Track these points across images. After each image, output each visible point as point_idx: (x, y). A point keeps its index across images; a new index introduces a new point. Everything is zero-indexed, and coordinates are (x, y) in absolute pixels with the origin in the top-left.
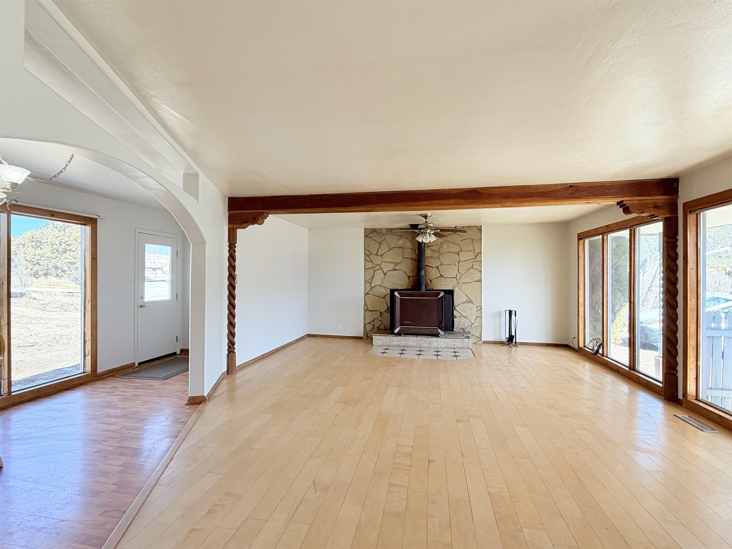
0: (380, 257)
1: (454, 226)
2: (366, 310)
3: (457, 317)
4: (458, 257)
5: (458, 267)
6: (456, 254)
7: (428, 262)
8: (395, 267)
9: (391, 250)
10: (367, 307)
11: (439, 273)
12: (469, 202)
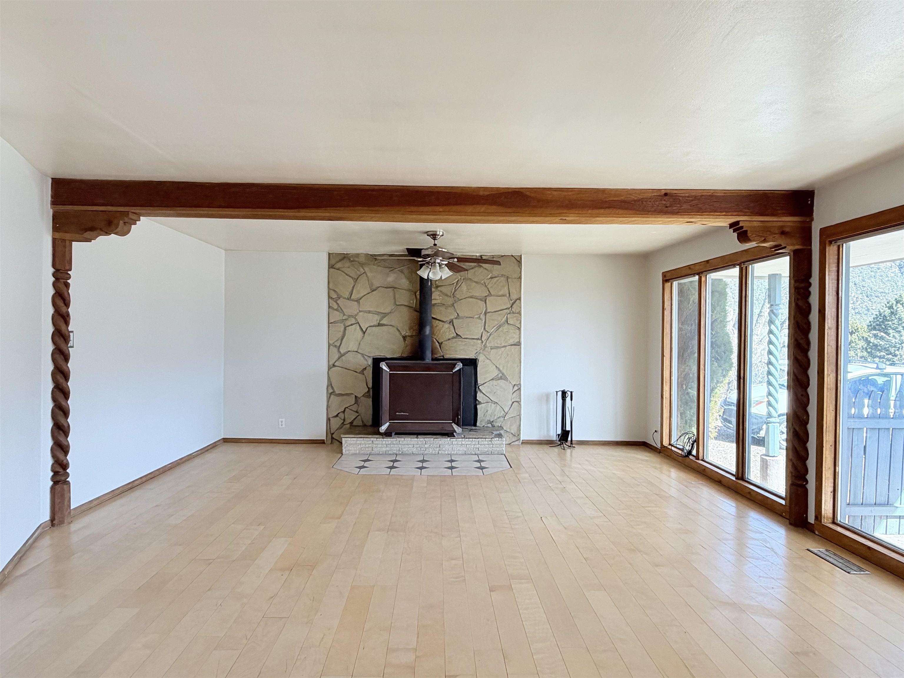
0: (356, 303)
1: (478, 255)
2: (331, 393)
3: (482, 404)
4: (484, 305)
5: (483, 321)
6: (481, 300)
7: (436, 312)
8: (380, 321)
9: (374, 292)
10: (332, 387)
11: (453, 331)
12: (509, 211)
